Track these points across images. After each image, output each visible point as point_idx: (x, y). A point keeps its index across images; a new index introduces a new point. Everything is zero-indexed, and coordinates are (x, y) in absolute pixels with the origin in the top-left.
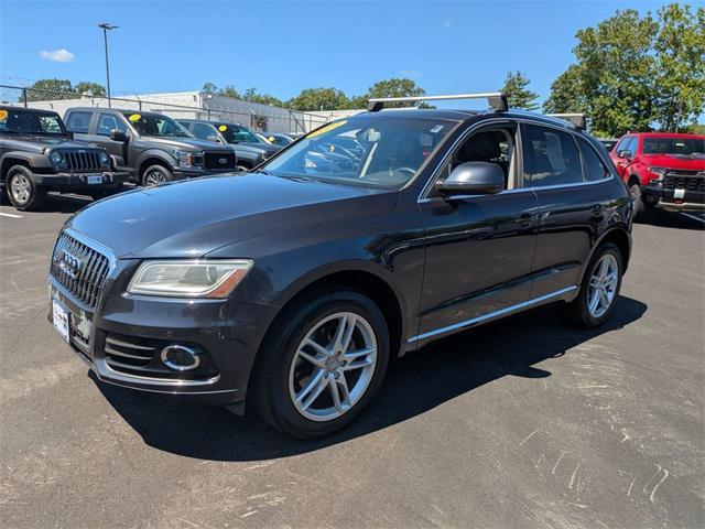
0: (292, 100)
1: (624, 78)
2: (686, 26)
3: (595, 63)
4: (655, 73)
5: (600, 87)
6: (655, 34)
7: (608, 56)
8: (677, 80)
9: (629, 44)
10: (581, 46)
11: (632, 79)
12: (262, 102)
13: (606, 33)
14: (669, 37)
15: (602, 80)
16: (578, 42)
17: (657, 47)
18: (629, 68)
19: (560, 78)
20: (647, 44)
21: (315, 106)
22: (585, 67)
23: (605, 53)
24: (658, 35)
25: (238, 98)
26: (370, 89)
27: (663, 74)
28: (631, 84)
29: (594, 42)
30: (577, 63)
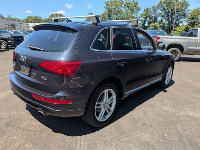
0: (24, 19)
1: (117, 15)
2: (130, 2)
3: (110, 11)
4: (124, 14)
5: (112, 17)
6: (123, 4)
7: (113, 9)
8: (129, 16)
9: (117, 6)
10: (106, 6)
11: (119, 15)
12: (14, 20)
13: (112, 3)
14: (126, 5)
15: (112, 15)
16: (105, 5)
17: (124, 7)
18: (118, 12)
19: (102, 15)
20: (122, 6)
21: (32, 22)
22: (108, 12)
23: (112, 8)
24: (124, 4)
25: (5, 18)
26: (49, 16)
27: (126, 14)
28: (119, 17)
29: (109, 5)
30: (106, 11)
